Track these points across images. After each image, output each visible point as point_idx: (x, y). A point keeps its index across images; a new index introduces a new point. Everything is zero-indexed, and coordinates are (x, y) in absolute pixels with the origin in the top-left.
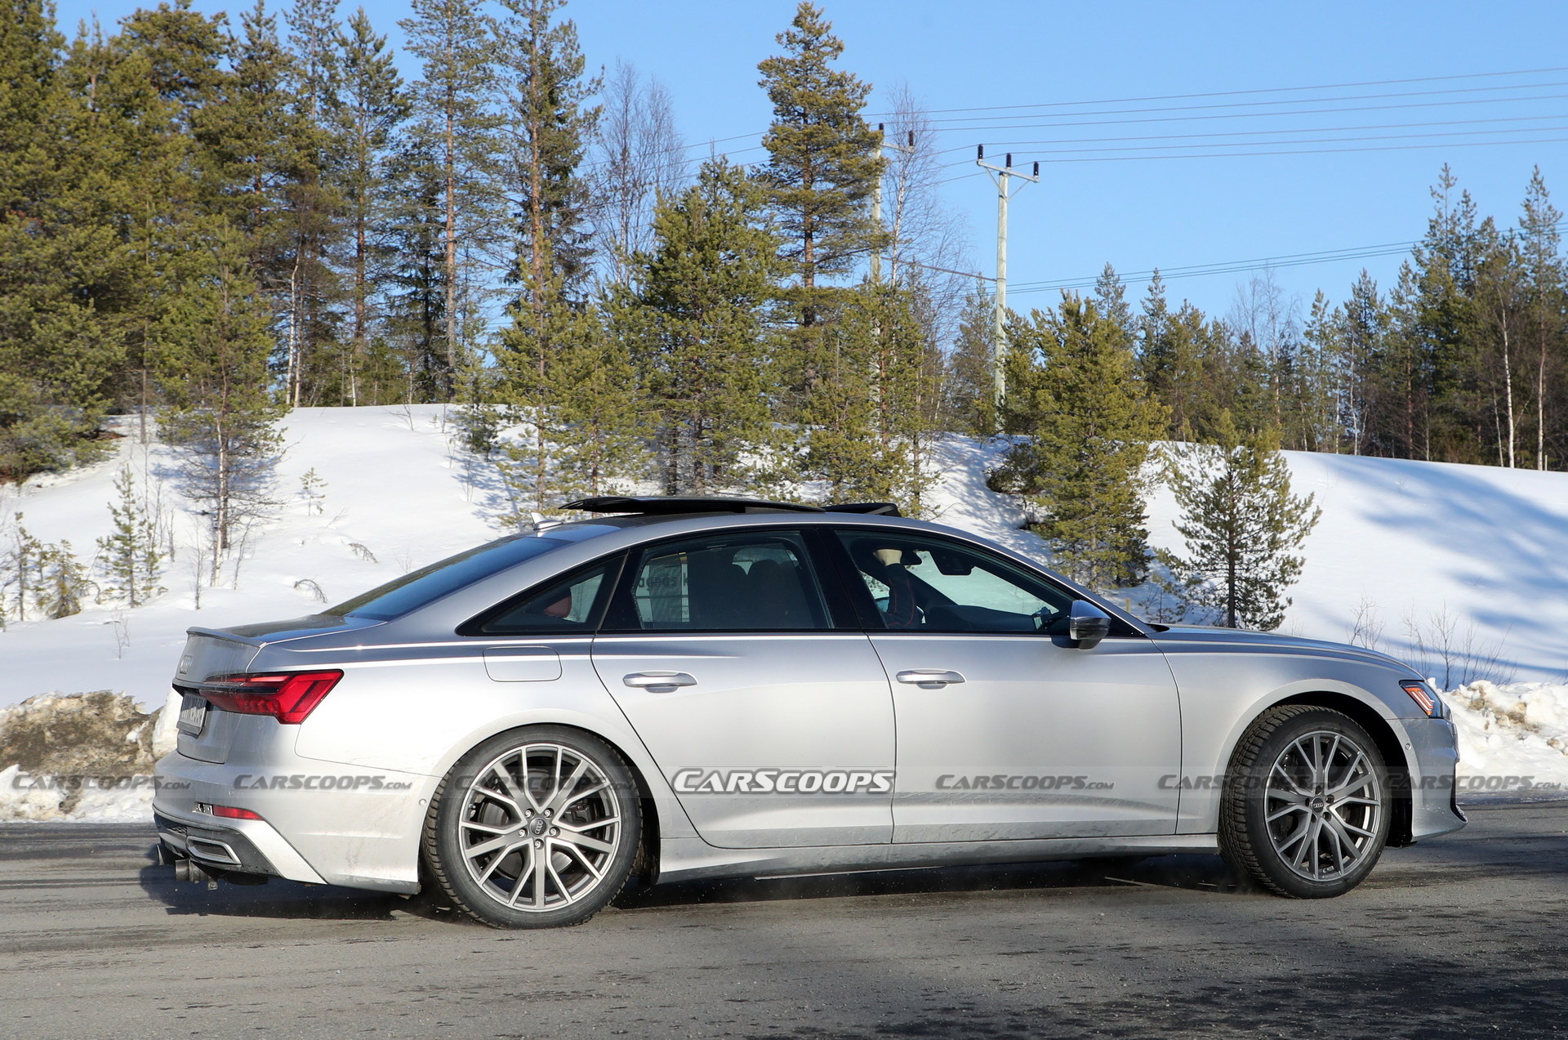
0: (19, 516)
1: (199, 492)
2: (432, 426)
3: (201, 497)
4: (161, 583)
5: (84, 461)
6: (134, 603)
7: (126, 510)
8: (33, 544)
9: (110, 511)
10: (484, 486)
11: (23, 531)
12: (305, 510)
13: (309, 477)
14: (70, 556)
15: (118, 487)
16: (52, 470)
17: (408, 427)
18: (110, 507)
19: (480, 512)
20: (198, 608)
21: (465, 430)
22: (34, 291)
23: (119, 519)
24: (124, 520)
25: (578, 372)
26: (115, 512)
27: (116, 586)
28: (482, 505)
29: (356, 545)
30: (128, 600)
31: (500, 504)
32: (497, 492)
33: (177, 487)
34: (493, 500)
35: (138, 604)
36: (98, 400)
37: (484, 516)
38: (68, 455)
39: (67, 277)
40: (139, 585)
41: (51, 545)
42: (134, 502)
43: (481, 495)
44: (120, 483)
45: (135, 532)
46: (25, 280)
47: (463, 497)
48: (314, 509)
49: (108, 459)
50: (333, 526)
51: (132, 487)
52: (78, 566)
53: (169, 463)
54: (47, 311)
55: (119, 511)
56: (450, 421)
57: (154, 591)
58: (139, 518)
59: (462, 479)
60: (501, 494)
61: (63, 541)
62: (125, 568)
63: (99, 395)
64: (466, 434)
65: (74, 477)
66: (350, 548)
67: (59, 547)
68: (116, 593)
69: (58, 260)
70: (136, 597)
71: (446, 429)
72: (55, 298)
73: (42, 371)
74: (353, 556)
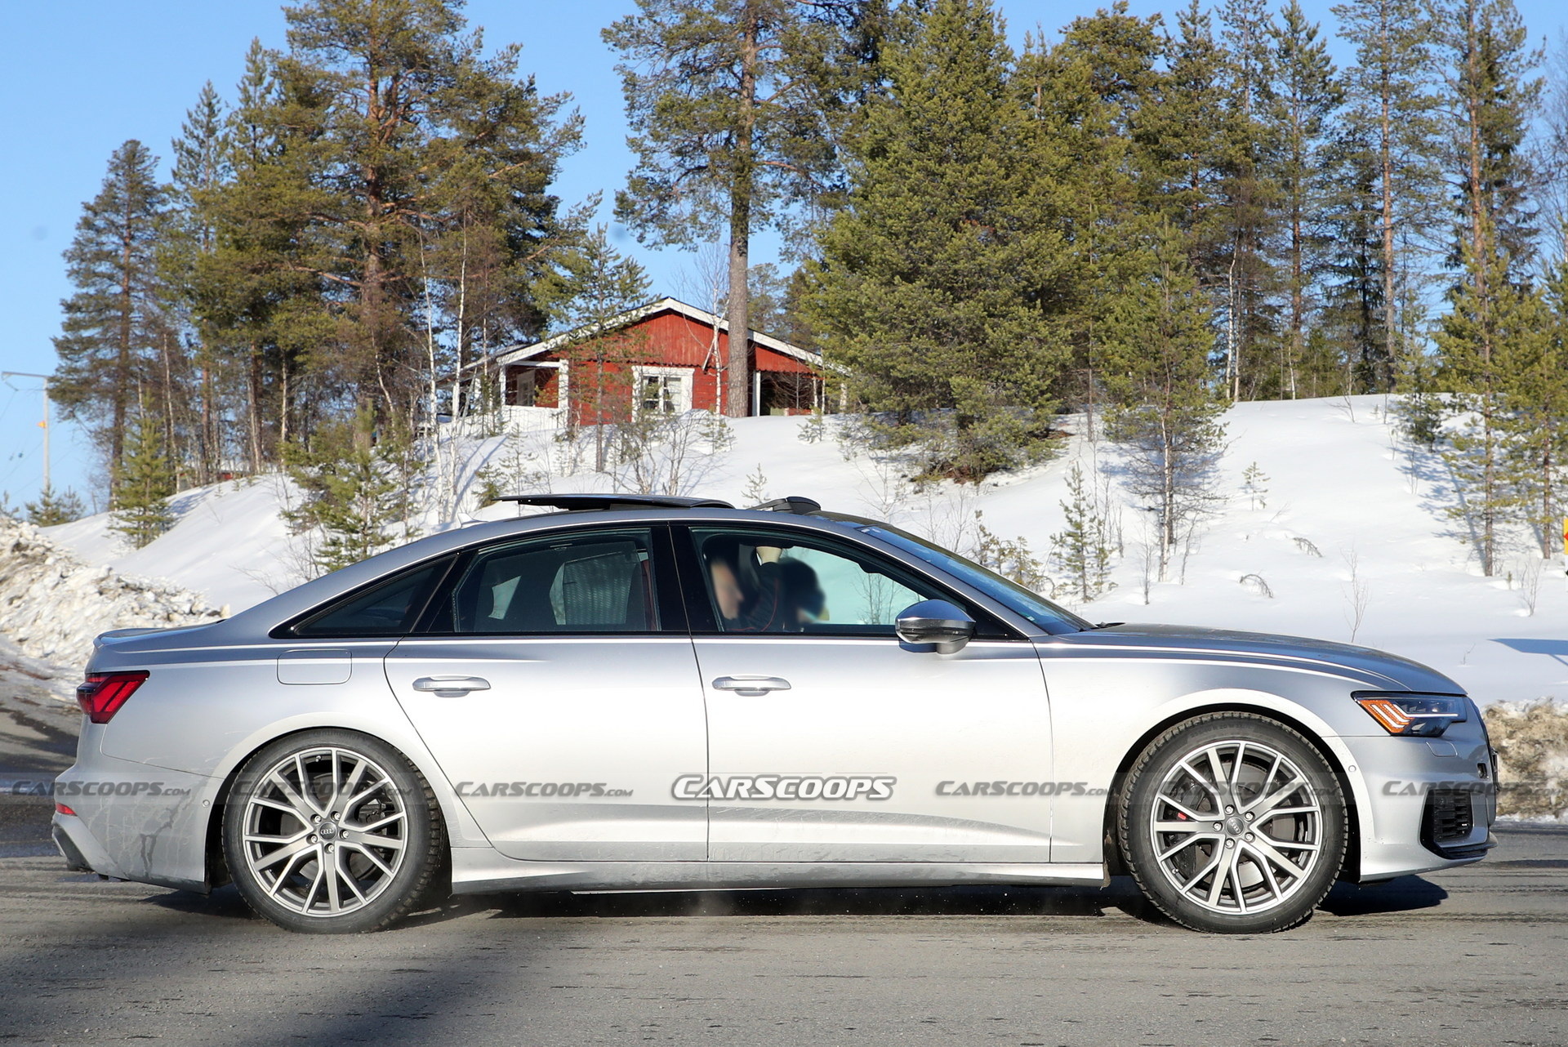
0: (979, 514)
1: (1144, 489)
2: (1373, 417)
3: (1147, 493)
4: (1111, 578)
5: (1036, 460)
6: (1086, 598)
7: (1077, 507)
8: (992, 540)
9: (1062, 509)
10: (1430, 477)
11: (982, 529)
12: (1248, 505)
13: (1252, 471)
14: (1025, 552)
15: (1069, 485)
16: (1006, 469)
17: (1349, 419)
18: (1062, 504)
19: (1425, 504)
20: (1147, 603)
21: (1407, 420)
22: (988, 296)
23: (1070, 516)
24: (1076, 517)
25: (1526, 357)
26: (1067, 509)
27: (1069, 582)
28: (1427, 496)
29: (1300, 540)
30: (1081, 595)
31: (1446, 496)
32: (1442, 483)
33: (1124, 484)
34: (1438, 492)
35: (1090, 599)
36: (1048, 400)
37: (1430, 508)
38: (1020, 454)
39: (1017, 282)
40: (1091, 581)
41: (1009, 542)
42: (1084, 499)
43: (1426, 486)
44: (1071, 481)
45: (1086, 528)
46: (979, 286)
47: (1408, 489)
48: (1257, 503)
49: (1057, 457)
50: (1275, 521)
51: (1082, 484)
52: (1034, 563)
53: (1116, 461)
54: (999, 316)
55: (1071, 507)
56: (1392, 411)
57: (1105, 586)
58: (1089, 515)
59: (1406, 470)
60: (1447, 485)
61: (1019, 538)
62: (1077, 564)
63: (1048, 395)
64: (1409, 424)
65: (1027, 475)
66: (1294, 543)
67: (1016, 543)
68: (1070, 588)
69: (1009, 266)
70: (1089, 593)
71: (1388, 420)
72: (1006, 304)
73: (996, 373)
74: (1297, 551)
